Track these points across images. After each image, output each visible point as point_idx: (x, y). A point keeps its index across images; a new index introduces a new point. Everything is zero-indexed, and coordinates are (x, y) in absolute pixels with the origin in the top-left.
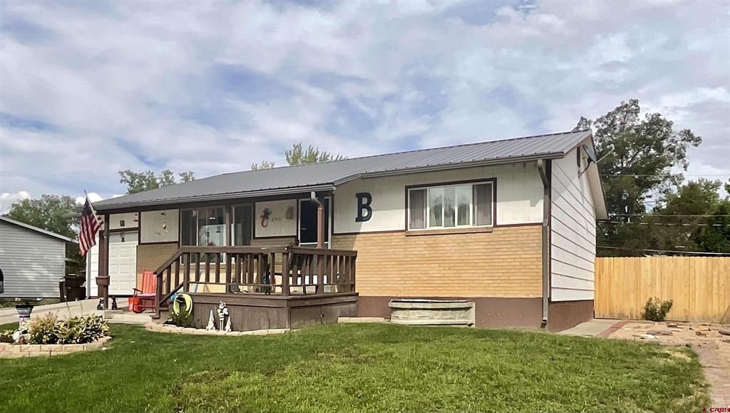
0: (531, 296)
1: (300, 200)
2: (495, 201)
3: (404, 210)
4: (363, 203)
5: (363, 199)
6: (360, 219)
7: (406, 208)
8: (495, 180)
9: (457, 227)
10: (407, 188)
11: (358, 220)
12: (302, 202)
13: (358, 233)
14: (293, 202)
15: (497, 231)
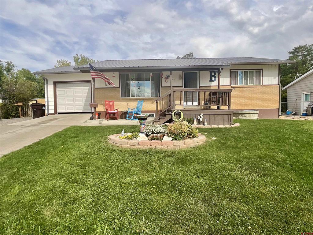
0: (275, 108)
1: (184, 72)
2: (262, 76)
3: (229, 78)
4: (213, 75)
5: (213, 73)
6: (211, 80)
7: (230, 77)
8: (262, 69)
9: (249, 85)
10: (230, 70)
11: (210, 81)
12: (184, 73)
13: (210, 86)
14: (181, 73)
15: (264, 87)
